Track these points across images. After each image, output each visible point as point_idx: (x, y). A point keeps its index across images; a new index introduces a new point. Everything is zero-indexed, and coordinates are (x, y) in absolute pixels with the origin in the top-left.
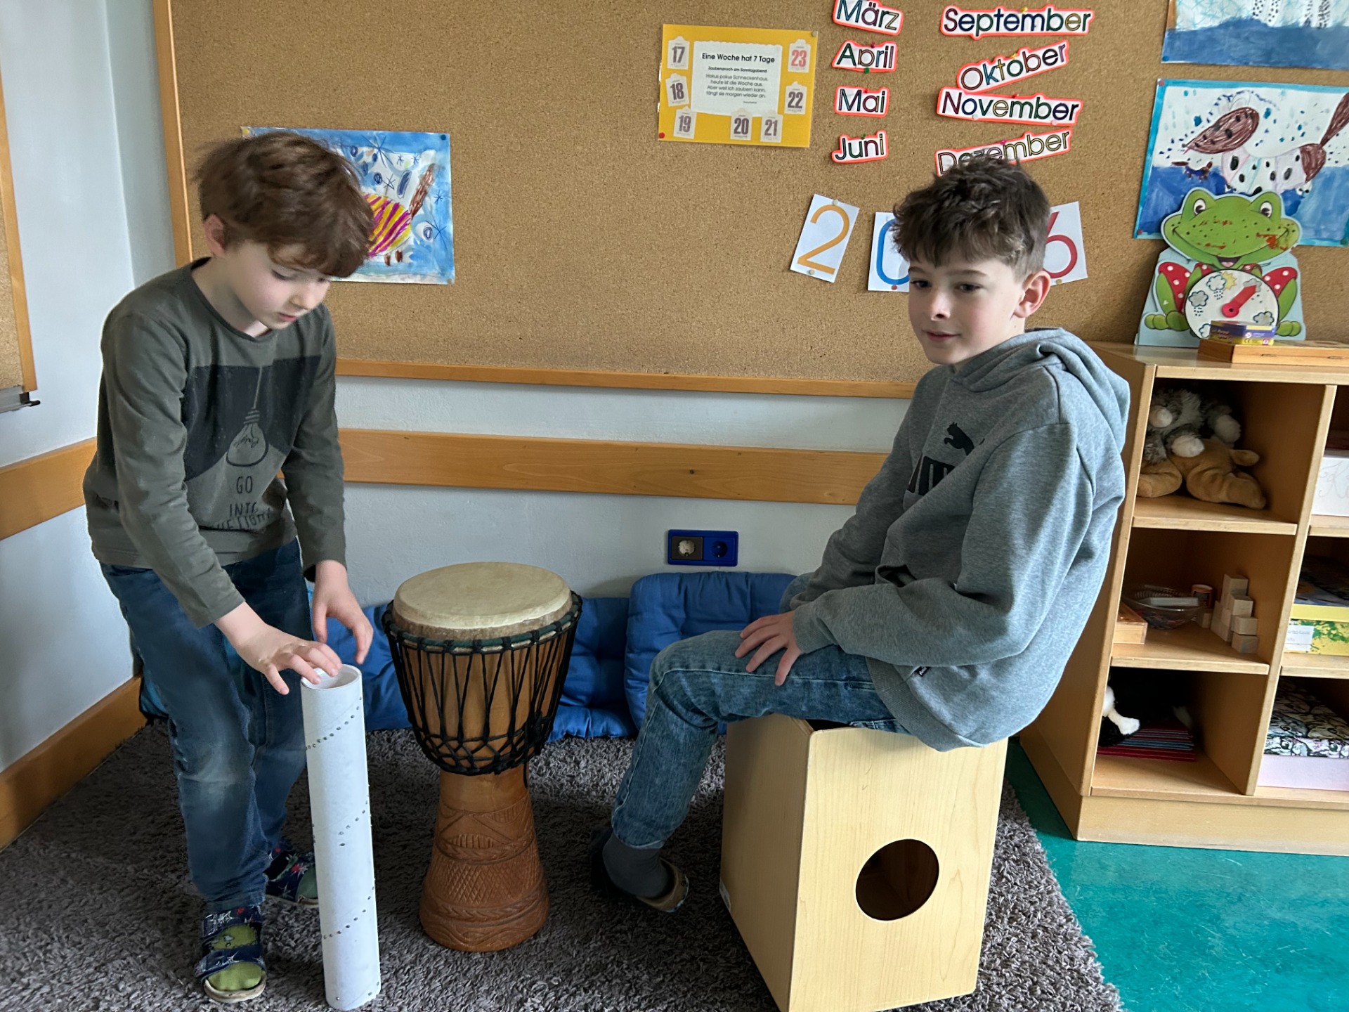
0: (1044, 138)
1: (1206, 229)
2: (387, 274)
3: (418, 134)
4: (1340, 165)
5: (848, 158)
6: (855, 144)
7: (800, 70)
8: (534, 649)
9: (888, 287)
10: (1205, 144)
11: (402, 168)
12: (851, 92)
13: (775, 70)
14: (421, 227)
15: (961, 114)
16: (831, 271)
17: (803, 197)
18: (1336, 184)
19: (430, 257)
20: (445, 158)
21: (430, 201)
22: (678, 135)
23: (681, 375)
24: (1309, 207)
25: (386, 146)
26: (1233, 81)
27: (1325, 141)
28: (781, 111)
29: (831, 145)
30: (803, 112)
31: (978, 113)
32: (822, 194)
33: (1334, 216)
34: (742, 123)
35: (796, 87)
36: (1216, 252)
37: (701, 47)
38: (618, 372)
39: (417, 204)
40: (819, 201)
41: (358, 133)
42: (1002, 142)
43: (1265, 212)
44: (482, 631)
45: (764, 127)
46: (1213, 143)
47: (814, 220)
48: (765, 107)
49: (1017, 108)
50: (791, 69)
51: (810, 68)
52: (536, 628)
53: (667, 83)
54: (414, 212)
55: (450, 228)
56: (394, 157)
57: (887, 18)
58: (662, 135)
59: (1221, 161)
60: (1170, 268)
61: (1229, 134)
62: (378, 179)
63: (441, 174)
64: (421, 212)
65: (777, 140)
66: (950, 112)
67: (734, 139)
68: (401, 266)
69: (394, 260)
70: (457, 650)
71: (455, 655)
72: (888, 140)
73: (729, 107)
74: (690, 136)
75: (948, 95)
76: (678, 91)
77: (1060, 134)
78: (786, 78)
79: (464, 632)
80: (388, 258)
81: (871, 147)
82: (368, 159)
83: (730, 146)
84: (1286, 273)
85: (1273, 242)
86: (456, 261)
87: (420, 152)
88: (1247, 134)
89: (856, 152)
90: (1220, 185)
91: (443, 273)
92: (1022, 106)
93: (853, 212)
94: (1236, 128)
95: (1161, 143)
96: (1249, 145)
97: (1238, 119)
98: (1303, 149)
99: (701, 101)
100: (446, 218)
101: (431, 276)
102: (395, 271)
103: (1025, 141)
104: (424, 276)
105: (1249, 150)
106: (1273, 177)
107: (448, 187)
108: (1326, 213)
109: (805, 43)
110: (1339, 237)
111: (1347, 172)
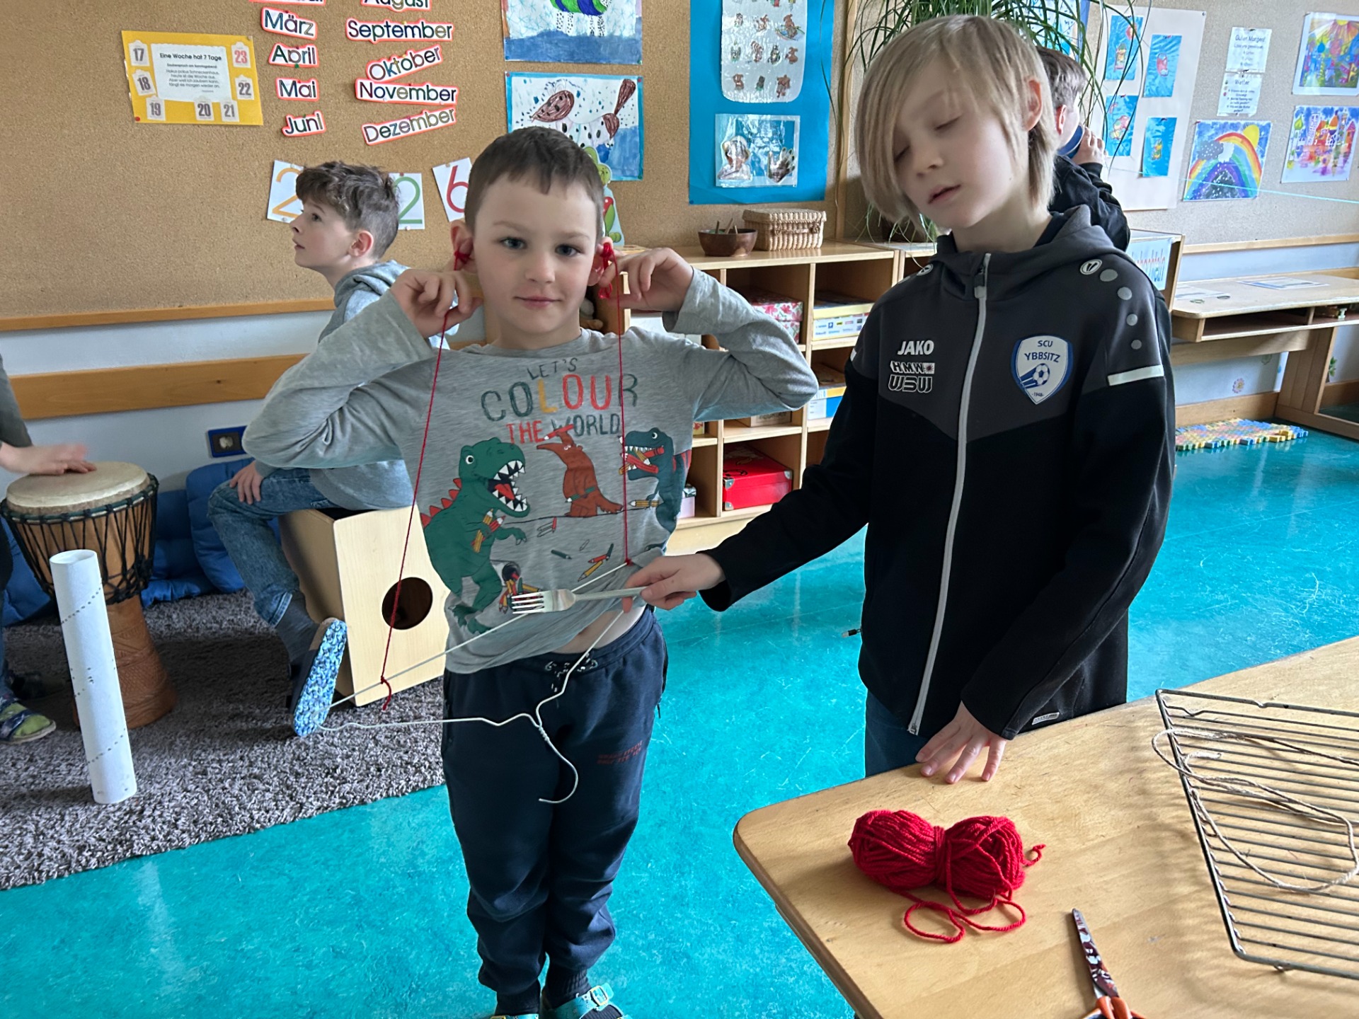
0: (437, 114)
4: (628, 127)
5: (296, 132)
6: (299, 121)
7: (243, 66)
8: (130, 511)
10: (543, 115)
12: (288, 83)
13: (223, 66)
15: (374, 98)
17: (266, 163)
18: (628, 139)
22: (151, 118)
23: (193, 307)
24: (615, 155)
26: (552, 73)
27: (617, 111)
28: (234, 98)
29: (281, 122)
30: (253, 98)
31: (387, 98)
32: (281, 160)
33: (631, 160)
34: (205, 108)
35: (243, 79)
37: (157, 49)
38: (137, 310)
40: (280, 166)
42: (408, 118)
44: (89, 503)
45: (224, 111)
46: (549, 114)
47: (279, 180)
48: (221, 94)
49: (414, 93)
50: (236, 65)
51: (251, 64)
52: (128, 496)
53: (134, 78)
57: (305, 27)
58: (138, 119)
59: (556, 126)
61: (557, 109)
65: (237, 120)
66: (366, 96)
67: (200, 120)
70: (72, 518)
71: (71, 522)
72: (324, 118)
73: (192, 95)
74: (163, 119)
75: (362, 84)
76: (145, 83)
77: (447, 111)
78: (234, 73)
79: (74, 506)
81: (312, 123)
83: (198, 125)
84: (606, 201)
88: (568, 108)
89: (301, 128)
92: (417, 91)
94: (561, 105)
95: (516, 116)
96: (571, 115)
97: (561, 98)
98: (605, 117)
99: (165, 91)
103: (424, 116)
105: (572, 119)
106: (590, 136)
108: (626, 159)
109: (243, 45)
110: (636, 174)
111: (633, 131)
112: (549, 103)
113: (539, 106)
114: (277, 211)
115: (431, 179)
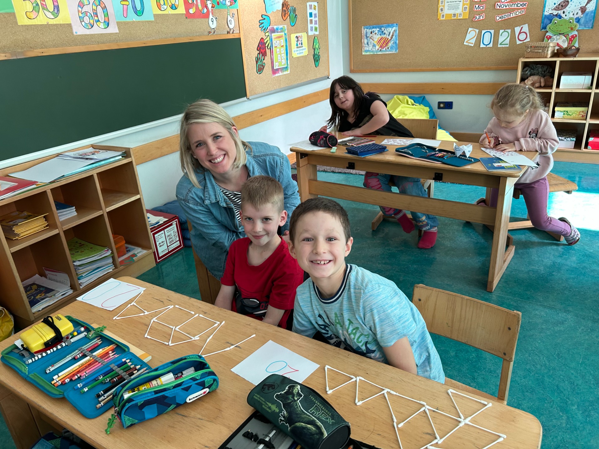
0: (519, 11)
1: (557, 27)
2: (386, 52)
3: (392, 24)
4: (590, 10)
5: (476, 20)
7: (466, 3)
9: (485, 46)
10: (557, 9)
11: (389, 31)
12: (477, 6)
13: (461, 4)
14: (392, 42)
15: (501, 8)
16: (472, 44)
17: (467, 28)
18: (589, 14)
19: (394, 48)
20: (397, 28)
21: (394, 37)
22: (441, 19)
24: (582, 21)
25: (386, 27)
27: (586, 5)
28: (462, 11)
29: (473, 17)
30: (467, 11)
31: (505, 7)
32: (471, 28)
33: (589, 22)
34: (455, 15)
35: (465, 6)
36: (559, 32)
37: (446, 1)
38: (428, 68)
39: (392, 38)
40: (470, 29)
41: (381, 25)
42: (510, 13)
43: (570, 22)
45: (459, 15)
46: (559, 8)
47: (469, 33)
48: (459, 11)
49: (513, 5)
50: (465, 3)
51: (468, 2)
53: (440, 9)
54: (391, 39)
55: (397, 42)
56: (388, 29)
58: (438, 19)
59: (560, 12)
60: (548, 37)
61: (562, 6)
62: (385, 34)
63: (396, 32)
64: (392, 39)
65: (461, 18)
66: (498, 8)
67: (453, 18)
68: (388, 50)
69: (387, 49)
72: (485, 15)
73: (452, 12)
74: (444, 19)
75: (497, 4)
76: (442, 10)
77: (523, 10)
78: (464, 5)
80: (386, 49)
81: (481, 17)
82: (383, 30)
83: (452, 20)
84: (574, 36)
85: (572, 29)
86: (398, 48)
87: (393, 28)
88: (566, 6)
89: (478, 18)
90: (560, 17)
91: (396, 51)
92: (514, 4)
93: (477, 31)
94: (564, 5)
95: (546, 9)
96: (567, 8)
97: (564, 3)
98: (581, 8)
99: (446, 11)
100: (397, 40)
101: (394, 52)
102: (387, 51)
103: (515, 12)
104: (392, 52)
105: (567, 9)
106: (573, 14)
107: (397, 34)
108: (587, 22)
110: (591, 26)
111: (592, 12)
112: (559, 5)
113: (555, 6)
114: (467, 42)
115: (513, 32)
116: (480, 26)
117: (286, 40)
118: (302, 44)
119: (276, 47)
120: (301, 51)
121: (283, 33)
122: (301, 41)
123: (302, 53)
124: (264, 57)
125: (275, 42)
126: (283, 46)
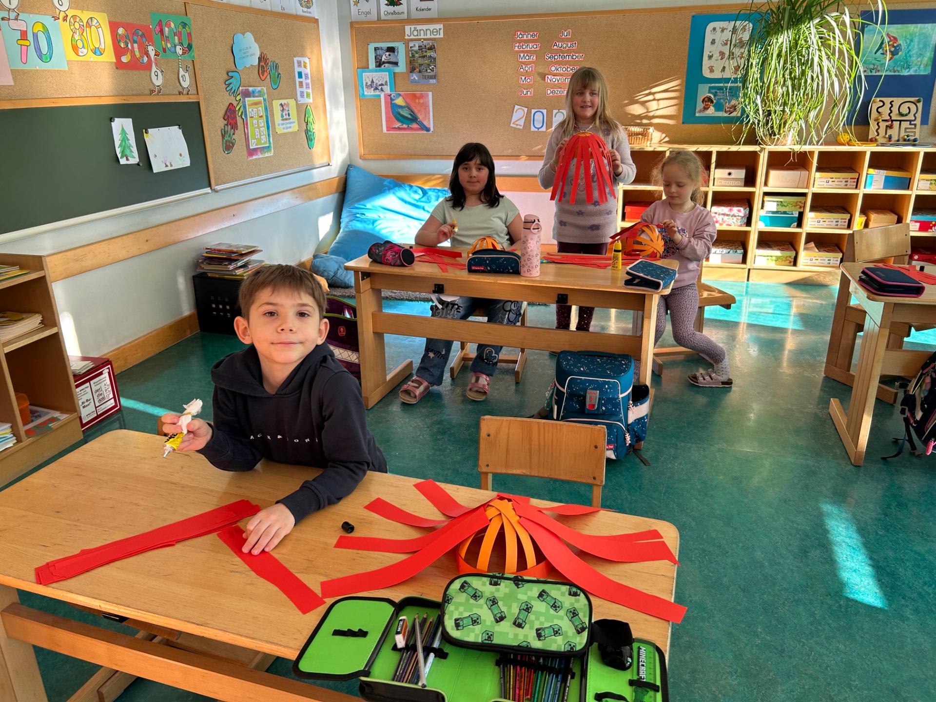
9: (537, 130)
12: (523, 78)
16: (521, 126)
17: (513, 106)
32: (517, 105)
40: (517, 107)
47: (516, 112)
93: (526, 110)
114: (514, 123)
116: (529, 104)
117: (266, 109)
118: (289, 115)
119: (252, 117)
120: (289, 125)
121: (262, 98)
122: (288, 110)
123: (290, 127)
124: (235, 131)
125: (250, 110)
126: (261, 116)
